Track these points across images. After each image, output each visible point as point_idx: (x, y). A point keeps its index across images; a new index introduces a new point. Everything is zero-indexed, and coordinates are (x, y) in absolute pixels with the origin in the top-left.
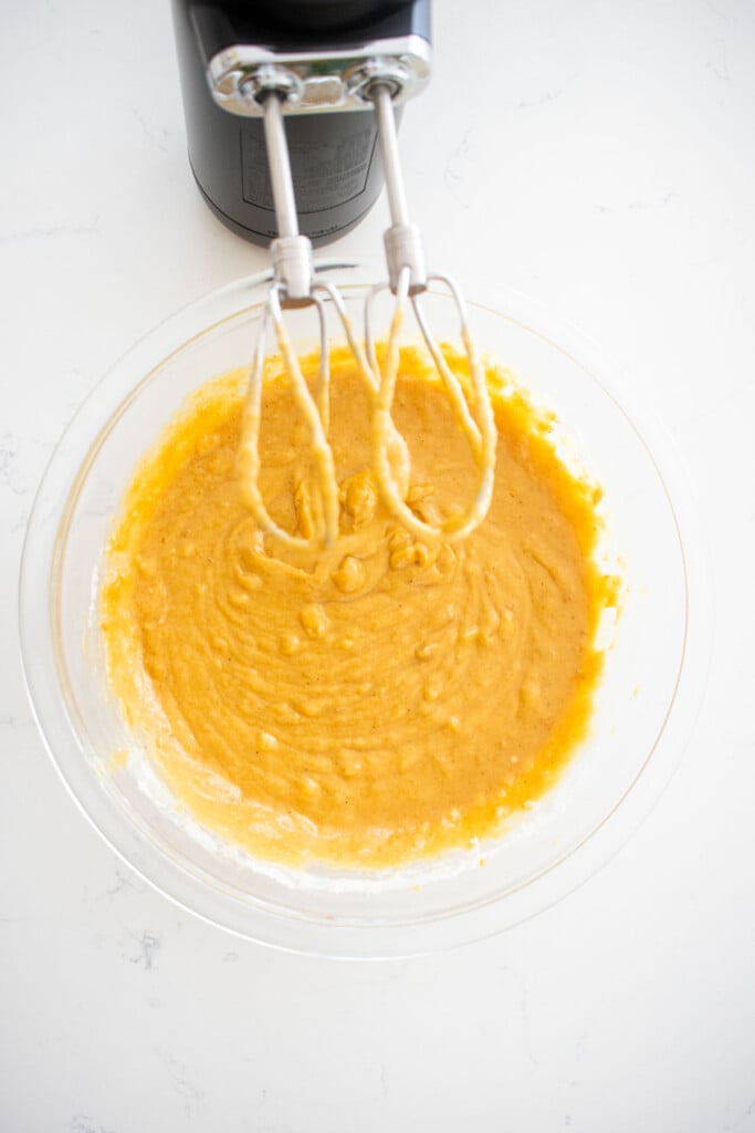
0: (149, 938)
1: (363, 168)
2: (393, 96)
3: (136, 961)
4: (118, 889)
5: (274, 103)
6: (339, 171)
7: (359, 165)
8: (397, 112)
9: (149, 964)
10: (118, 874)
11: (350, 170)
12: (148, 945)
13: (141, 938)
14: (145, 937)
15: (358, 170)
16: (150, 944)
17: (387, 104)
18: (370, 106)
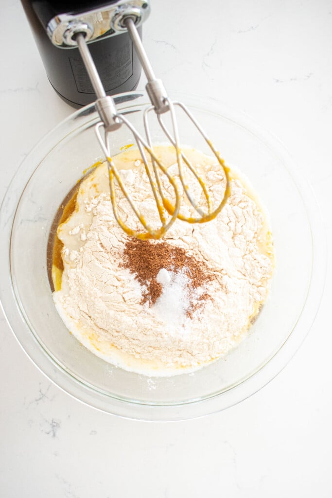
0: (55, 422)
1: (130, 63)
2: (135, 23)
3: (48, 433)
4: (40, 399)
5: (81, 38)
6: (120, 66)
7: (128, 62)
8: (139, 30)
9: (54, 435)
10: (40, 391)
11: (124, 65)
12: (54, 426)
13: (51, 422)
14: (52, 422)
15: (128, 65)
16: (55, 425)
17: (134, 28)
18: (125, 30)
